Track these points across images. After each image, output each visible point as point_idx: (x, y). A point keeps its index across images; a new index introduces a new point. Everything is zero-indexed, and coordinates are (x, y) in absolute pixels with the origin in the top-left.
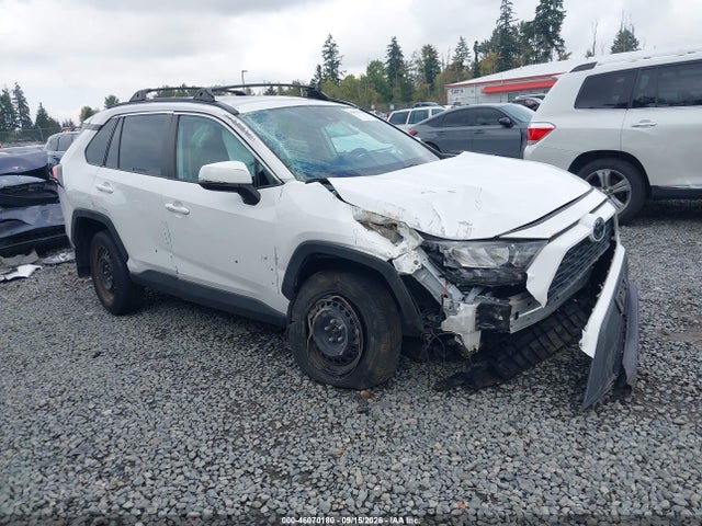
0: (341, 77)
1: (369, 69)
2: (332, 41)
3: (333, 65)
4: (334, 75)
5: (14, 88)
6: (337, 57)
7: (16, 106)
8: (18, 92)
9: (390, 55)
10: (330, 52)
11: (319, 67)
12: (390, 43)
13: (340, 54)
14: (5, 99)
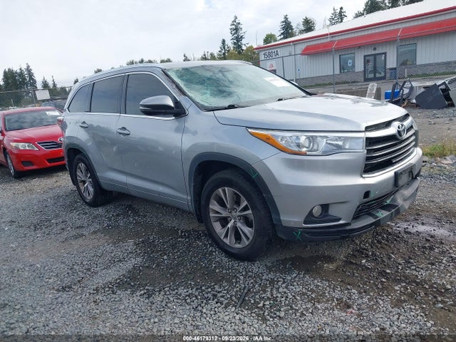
0: (244, 48)
1: (265, 41)
2: (237, 21)
3: (238, 39)
4: (240, 47)
5: (26, 67)
6: (241, 33)
7: (28, 79)
8: (29, 70)
9: (283, 29)
10: (236, 29)
11: (224, 42)
12: (283, 20)
14: (21, 74)
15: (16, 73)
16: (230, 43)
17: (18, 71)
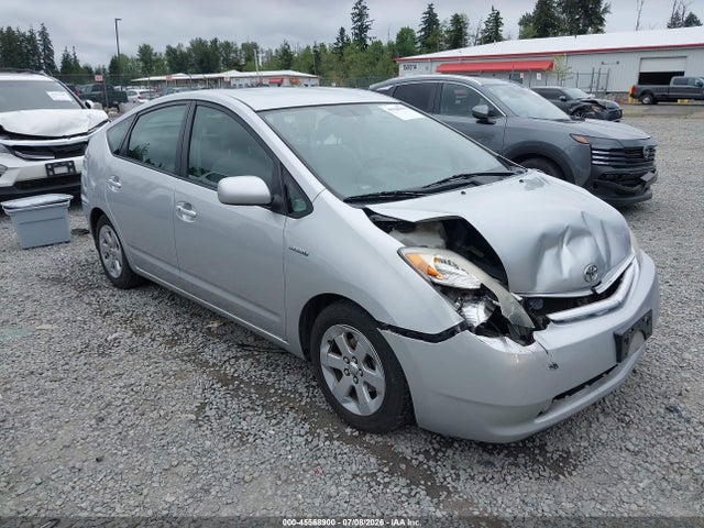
0: (369, 42)
1: (399, 36)
2: (363, 4)
3: (362, 30)
4: (363, 40)
5: (40, 29)
6: (367, 21)
7: (41, 48)
8: (44, 34)
9: (425, 22)
10: (360, 14)
11: (342, 30)
12: (427, 10)
13: (370, 18)
14: (31, 39)
15: (24, 35)
16: (349, 33)
17: (28, 34)
